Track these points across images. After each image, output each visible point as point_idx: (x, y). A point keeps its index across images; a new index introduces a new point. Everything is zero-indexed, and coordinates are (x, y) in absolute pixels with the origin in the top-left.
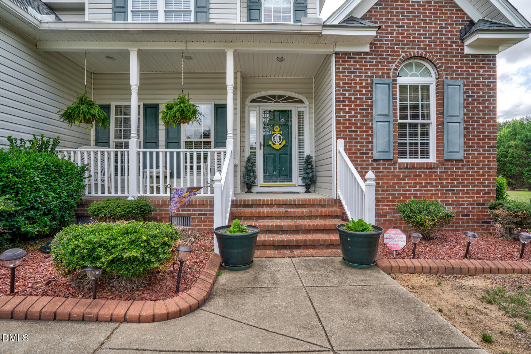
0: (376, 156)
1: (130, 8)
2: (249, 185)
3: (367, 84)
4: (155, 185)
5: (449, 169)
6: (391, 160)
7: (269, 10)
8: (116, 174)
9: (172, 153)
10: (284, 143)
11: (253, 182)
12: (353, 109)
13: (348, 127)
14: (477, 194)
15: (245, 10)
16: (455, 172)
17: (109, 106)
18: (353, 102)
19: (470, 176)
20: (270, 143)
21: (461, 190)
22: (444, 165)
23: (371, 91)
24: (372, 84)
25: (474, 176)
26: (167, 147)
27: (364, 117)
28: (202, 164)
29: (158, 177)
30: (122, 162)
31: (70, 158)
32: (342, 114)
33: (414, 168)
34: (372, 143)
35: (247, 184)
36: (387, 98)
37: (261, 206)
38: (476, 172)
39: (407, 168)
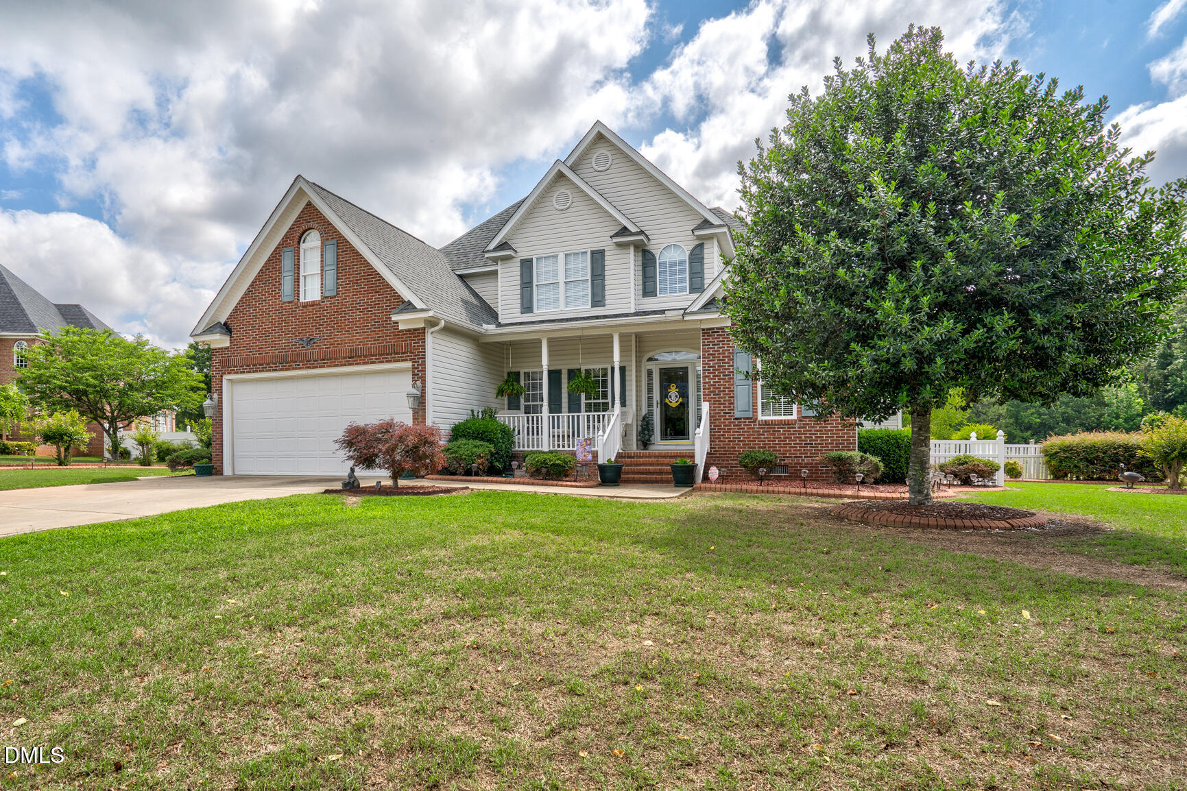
0: (737, 415)
1: (535, 283)
2: (645, 443)
3: (730, 353)
4: (561, 443)
5: (808, 424)
6: (751, 418)
7: (663, 265)
8: (528, 434)
9: (573, 417)
10: (681, 400)
11: (649, 440)
12: (717, 376)
13: (712, 392)
14: (835, 447)
15: (640, 268)
16: (813, 427)
17: (519, 372)
18: (717, 370)
19: (829, 430)
20: (667, 401)
21: (819, 444)
22: (802, 421)
23: (732, 359)
24: (732, 353)
25: (832, 430)
26: (570, 411)
27: (726, 382)
28: (596, 424)
29: (559, 436)
30: (537, 424)
31: (505, 422)
32: (707, 380)
33: (772, 424)
34: (733, 403)
35: (643, 442)
36: (746, 364)
37: (642, 457)
38: (834, 427)
39: (766, 425)
